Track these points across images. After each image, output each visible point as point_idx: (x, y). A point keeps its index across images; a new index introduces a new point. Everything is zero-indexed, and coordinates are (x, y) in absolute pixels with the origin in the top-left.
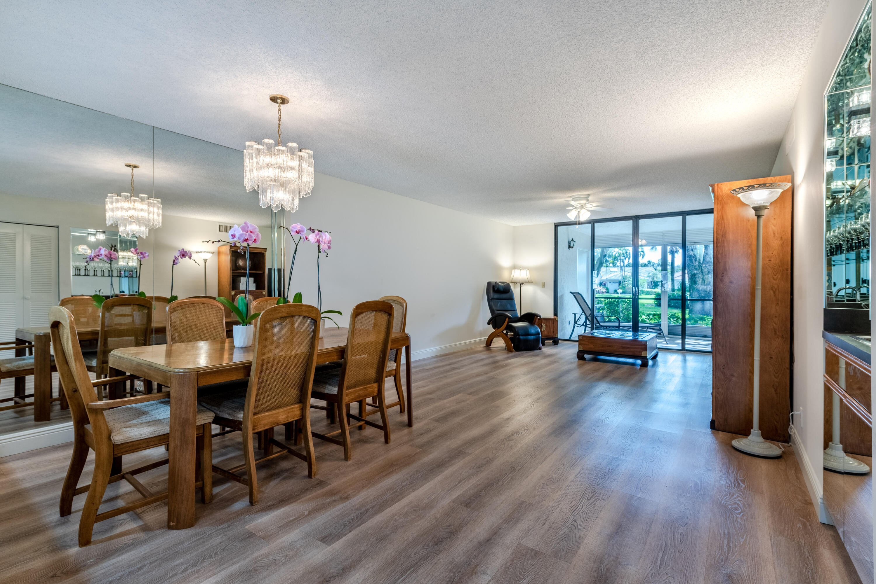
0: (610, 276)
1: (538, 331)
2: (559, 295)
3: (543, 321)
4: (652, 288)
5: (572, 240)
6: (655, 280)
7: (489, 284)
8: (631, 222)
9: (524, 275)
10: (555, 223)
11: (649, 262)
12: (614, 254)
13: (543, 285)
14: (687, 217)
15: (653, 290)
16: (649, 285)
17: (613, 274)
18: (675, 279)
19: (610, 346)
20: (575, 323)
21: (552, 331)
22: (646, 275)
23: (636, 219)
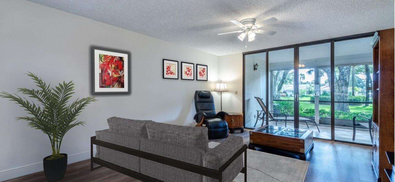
0: (288, 88)
1: (226, 125)
2: (246, 99)
3: (233, 117)
4: (309, 94)
5: (256, 64)
6: (310, 90)
7: (196, 92)
8: (293, 49)
9: (222, 87)
10: (243, 53)
11: (307, 82)
12: (290, 78)
13: (236, 93)
14: (335, 43)
15: (309, 95)
16: (307, 93)
17: (290, 87)
18: (321, 89)
19: (273, 142)
20: (258, 116)
21: (239, 123)
22: (305, 88)
23: (296, 47)
